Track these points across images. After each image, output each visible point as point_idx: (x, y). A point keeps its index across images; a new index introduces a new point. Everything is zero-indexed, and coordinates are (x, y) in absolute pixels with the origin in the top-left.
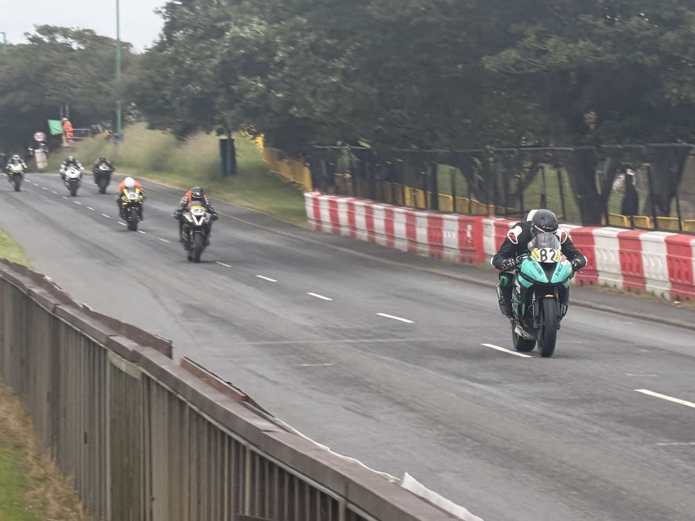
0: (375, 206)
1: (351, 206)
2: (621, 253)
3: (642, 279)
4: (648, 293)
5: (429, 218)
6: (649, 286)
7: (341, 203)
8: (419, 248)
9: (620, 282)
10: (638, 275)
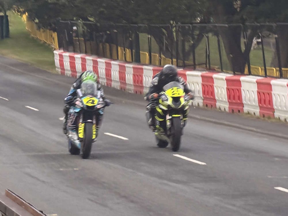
1: (84, 60)
2: (259, 93)
3: (273, 110)
4: (276, 119)
5: (134, 68)
6: (277, 114)
7: (77, 58)
8: (127, 87)
9: (257, 111)
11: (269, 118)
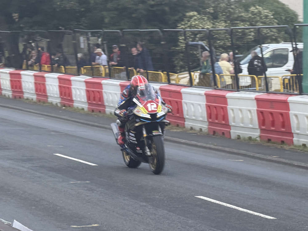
2: (35, 83)
3: (46, 96)
4: (49, 103)
6: (50, 100)
9: (35, 97)
10: (44, 94)
11: (44, 103)
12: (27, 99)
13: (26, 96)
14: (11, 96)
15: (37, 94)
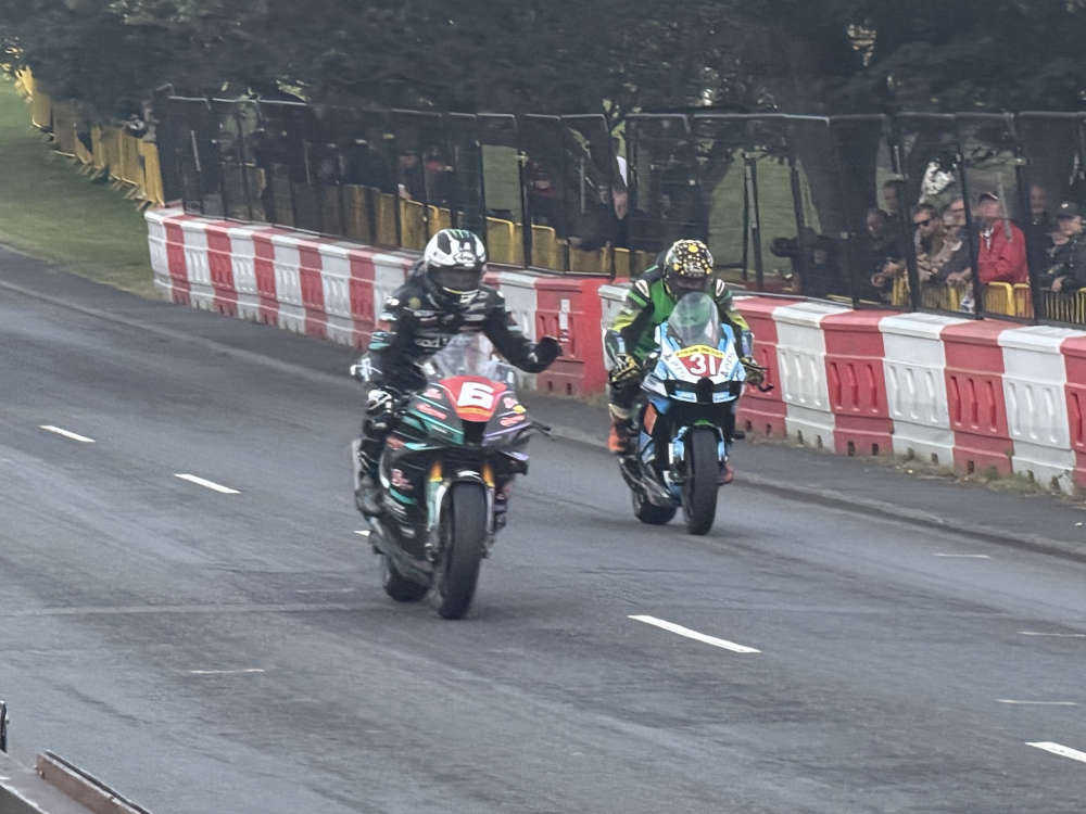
0: (324, 247)
1: (264, 247)
2: (951, 378)
3: (1005, 442)
4: (1020, 477)
6: (1022, 461)
7: (239, 238)
9: (947, 447)
11: (993, 475)
12: (911, 456)
13: (902, 440)
14: (829, 442)
15: (958, 432)
